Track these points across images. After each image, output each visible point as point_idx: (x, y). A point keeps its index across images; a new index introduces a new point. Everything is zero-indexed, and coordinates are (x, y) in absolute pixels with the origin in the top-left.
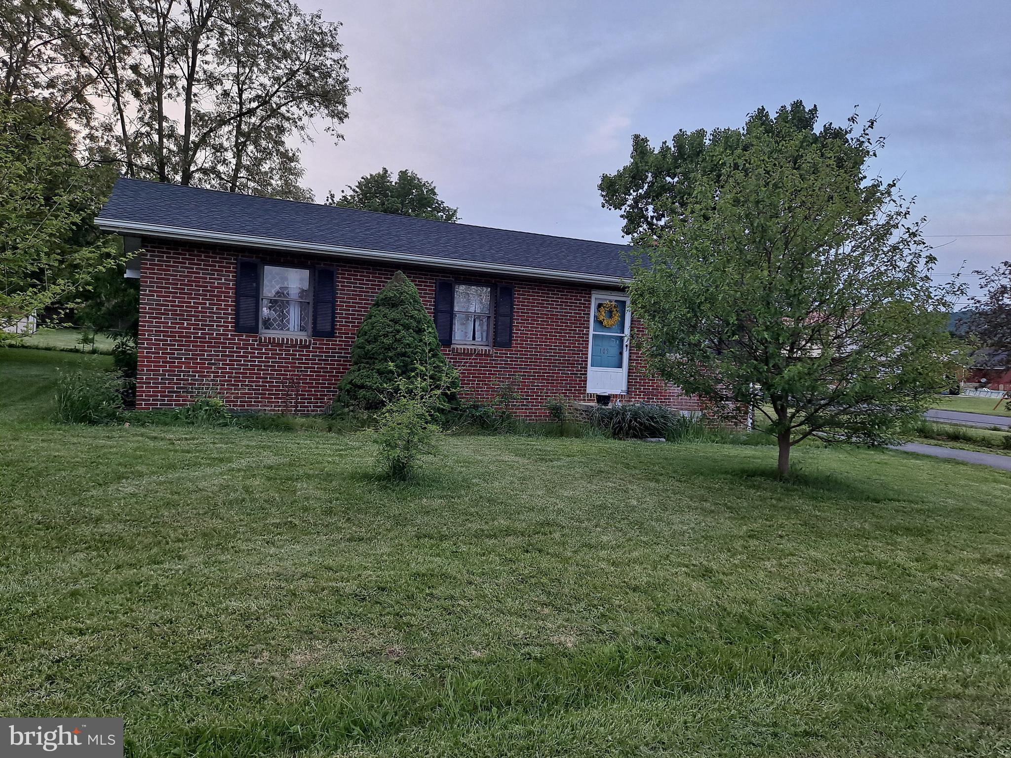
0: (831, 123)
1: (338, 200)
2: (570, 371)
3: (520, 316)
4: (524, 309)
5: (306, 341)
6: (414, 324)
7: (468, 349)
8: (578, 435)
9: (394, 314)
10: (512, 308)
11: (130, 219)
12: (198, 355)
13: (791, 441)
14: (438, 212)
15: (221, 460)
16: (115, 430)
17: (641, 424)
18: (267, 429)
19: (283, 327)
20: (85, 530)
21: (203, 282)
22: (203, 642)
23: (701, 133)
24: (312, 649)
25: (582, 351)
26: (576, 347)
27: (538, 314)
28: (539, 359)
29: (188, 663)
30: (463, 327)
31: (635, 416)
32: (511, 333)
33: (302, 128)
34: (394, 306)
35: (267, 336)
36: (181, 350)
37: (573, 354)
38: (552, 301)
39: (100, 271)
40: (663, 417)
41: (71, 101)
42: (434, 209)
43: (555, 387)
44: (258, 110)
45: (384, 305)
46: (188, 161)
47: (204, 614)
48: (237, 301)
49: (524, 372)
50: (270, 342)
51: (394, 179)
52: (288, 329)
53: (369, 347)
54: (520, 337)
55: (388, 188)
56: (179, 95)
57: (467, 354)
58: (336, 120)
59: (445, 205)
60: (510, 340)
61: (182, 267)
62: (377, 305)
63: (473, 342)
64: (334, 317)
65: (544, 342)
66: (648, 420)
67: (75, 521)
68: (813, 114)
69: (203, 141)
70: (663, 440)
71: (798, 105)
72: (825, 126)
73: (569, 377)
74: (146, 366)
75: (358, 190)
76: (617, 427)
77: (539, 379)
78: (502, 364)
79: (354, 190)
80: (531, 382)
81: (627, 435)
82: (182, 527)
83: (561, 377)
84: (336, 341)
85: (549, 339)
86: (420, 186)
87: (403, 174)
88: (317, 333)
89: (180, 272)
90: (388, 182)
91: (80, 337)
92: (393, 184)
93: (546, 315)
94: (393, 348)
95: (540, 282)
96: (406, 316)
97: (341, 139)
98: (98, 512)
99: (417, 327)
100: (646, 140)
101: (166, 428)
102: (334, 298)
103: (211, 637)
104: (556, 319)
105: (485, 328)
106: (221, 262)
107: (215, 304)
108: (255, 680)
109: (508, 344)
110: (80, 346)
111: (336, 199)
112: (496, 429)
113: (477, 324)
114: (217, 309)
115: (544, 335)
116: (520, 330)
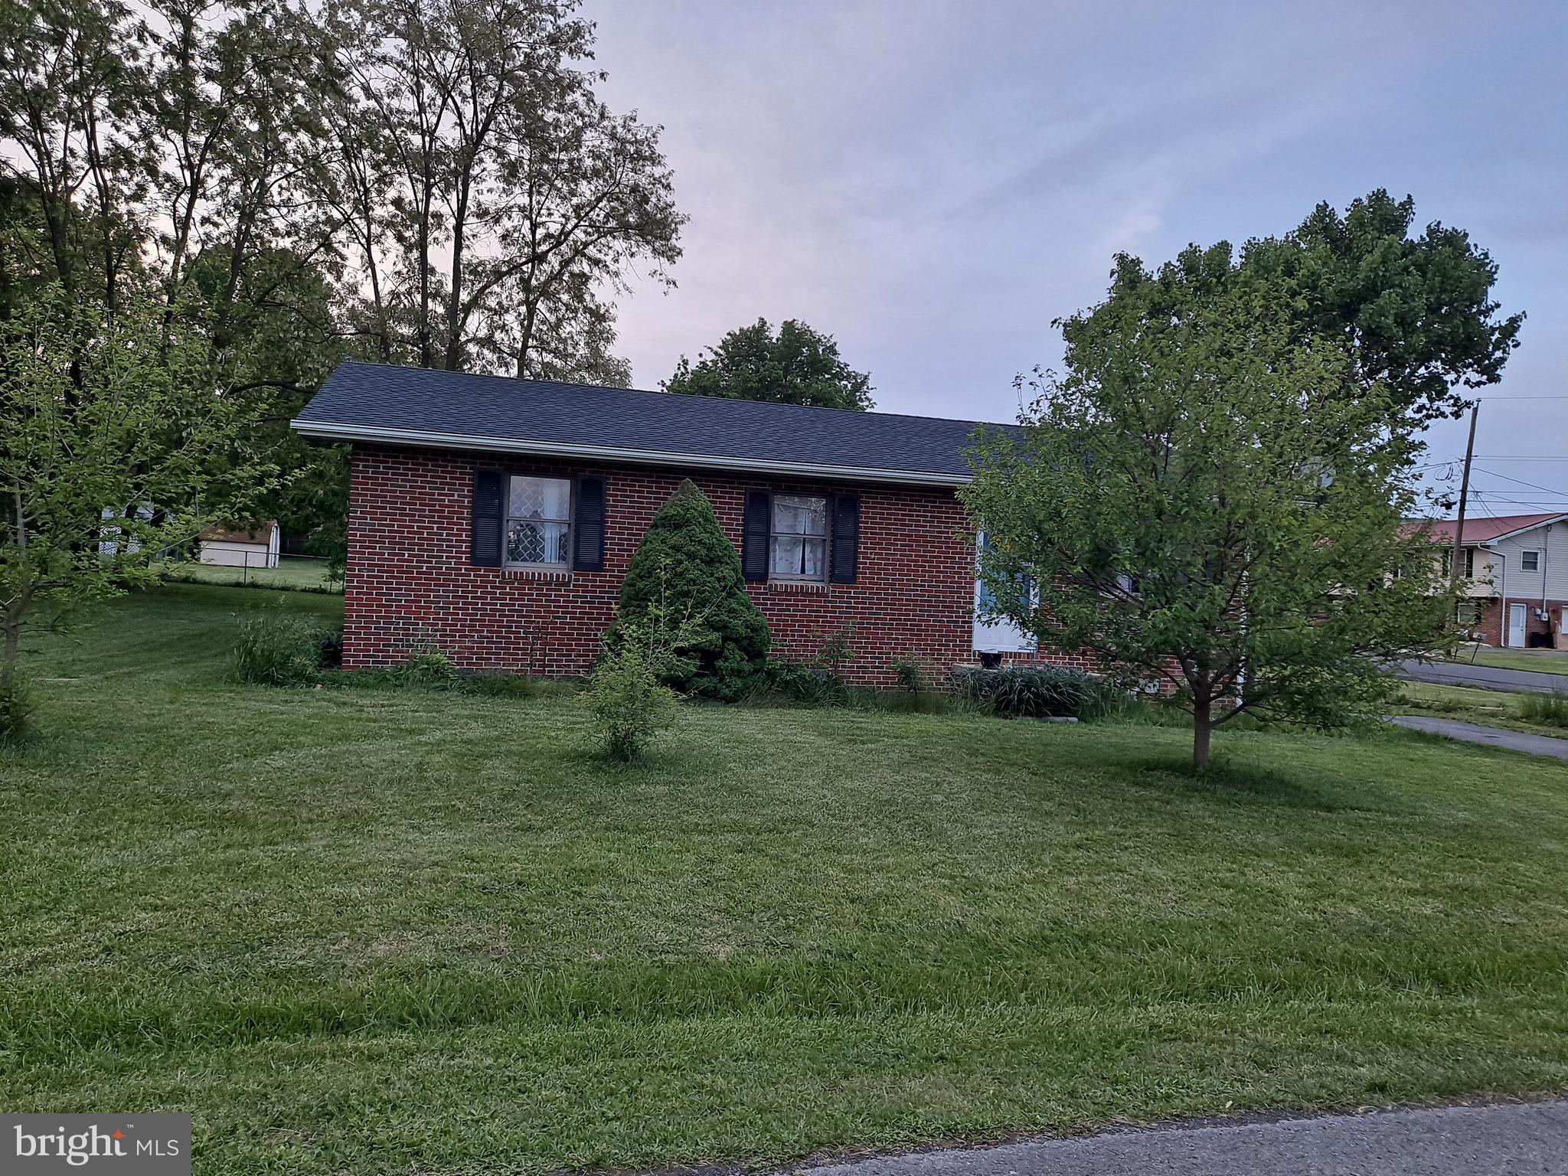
0: (1439, 223)
1: (694, 368)
2: (946, 617)
3: (869, 538)
4: (875, 528)
5: (564, 575)
6: (703, 552)
7: (792, 586)
8: (939, 710)
9: (675, 539)
10: (857, 527)
11: (337, 420)
12: (421, 596)
13: (1212, 719)
14: (840, 380)
15: (411, 732)
16: (301, 692)
17: (1037, 695)
18: (497, 694)
19: (536, 557)
20: (208, 806)
21: (430, 500)
22: (281, 925)
23: (1224, 248)
24: (402, 940)
25: (965, 588)
26: (956, 582)
27: (897, 535)
28: (898, 600)
29: (256, 944)
30: (789, 554)
31: (1028, 684)
32: (855, 563)
33: (617, 274)
34: (678, 527)
35: (514, 570)
36: (401, 589)
37: (950, 592)
38: (917, 516)
39: (261, 493)
40: (1072, 686)
41: (315, 251)
42: (834, 376)
43: (922, 640)
44: (550, 254)
45: (664, 526)
46: (457, 330)
47: (296, 898)
48: (473, 524)
49: (876, 619)
50: (516, 579)
51: (775, 333)
52: (543, 561)
53: (640, 585)
54: (868, 568)
55: (766, 348)
56: (447, 239)
57: (789, 592)
58: (663, 260)
59: (850, 369)
60: (855, 573)
61: (402, 480)
62: (655, 526)
63: (800, 577)
64: (602, 544)
65: (905, 575)
66: (1047, 689)
67: (201, 797)
68: (1406, 210)
69: (475, 303)
70: (1075, 719)
71: (1379, 197)
72: (1429, 226)
73: (945, 626)
74: (356, 611)
75: (721, 352)
76: (1003, 700)
77: (899, 629)
78: (842, 607)
79: (716, 353)
80: (887, 634)
81: (1017, 711)
82: (320, 807)
83: (932, 626)
84: (605, 576)
85: (913, 571)
86: (814, 342)
87: (788, 327)
88: (578, 565)
89: (400, 486)
90: (767, 338)
91: (327, 572)
92: (774, 341)
93: (908, 535)
94: (672, 586)
95: (898, 490)
96: (691, 541)
97: (672, 286)
98: (231, 787)
99: (707, 555)
100: (1137, 262)
101: (364, 692)
102: (603, 516)
103: (291, 920)
104: (924, 541)
105: (819, 556)
106: (453, 472)
107: (444, 529)
108: (322, 967)
109: (851, 579)
110: (326, 585)
111: (691, 367)
112: (817, 700)
113: (808, 550)
114: (448, 534)
115: (906, 565)
116: (868, 558)
